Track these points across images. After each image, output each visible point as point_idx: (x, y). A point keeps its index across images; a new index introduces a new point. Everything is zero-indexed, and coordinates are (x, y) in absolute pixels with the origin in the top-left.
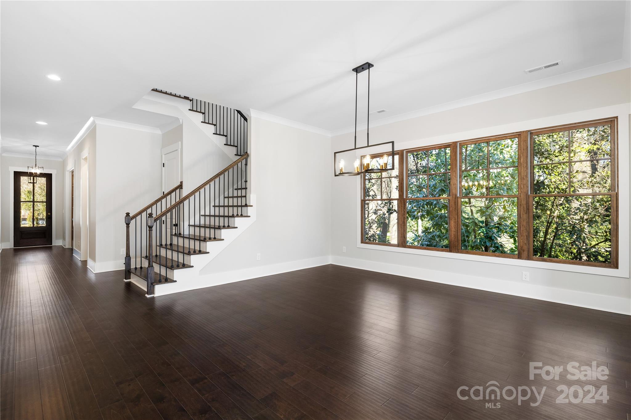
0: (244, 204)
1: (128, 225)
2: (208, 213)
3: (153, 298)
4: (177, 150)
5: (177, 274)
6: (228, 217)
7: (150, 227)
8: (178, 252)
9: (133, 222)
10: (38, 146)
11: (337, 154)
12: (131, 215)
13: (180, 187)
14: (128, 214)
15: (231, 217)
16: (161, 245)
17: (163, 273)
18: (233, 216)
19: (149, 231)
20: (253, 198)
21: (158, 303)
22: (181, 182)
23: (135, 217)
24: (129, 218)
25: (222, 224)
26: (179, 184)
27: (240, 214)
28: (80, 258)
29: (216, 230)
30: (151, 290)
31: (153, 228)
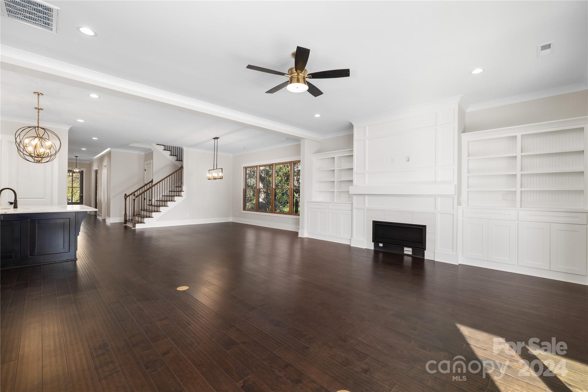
0: (180, 190)
1: (126, 199)
2: (166, 195)
3: (135, 229)
4: (151, 164)
5: (146, 220)
6: (172, 196)
7: (134, 200)
8: (147, 211)
9: (128, 198)
10: (78, 157)
11: (210, 171)
12: (127, 195)
13: (152, 181)
14: (126, 195)
15: (173, 196)
16: (142, 209)
17: (140, 220)
18: (174, 196)
19: (134, 201)
20: (184, 188)
21: (137, 231)
22: (152, 180)
23: (129, 196)
24: (126, 196)
25: (168, 199)
26: (151, 180)
27: (178, 195)
28: (102, 218)
29: (165, 202)
30: (134, 226)
31: (135, 200)
